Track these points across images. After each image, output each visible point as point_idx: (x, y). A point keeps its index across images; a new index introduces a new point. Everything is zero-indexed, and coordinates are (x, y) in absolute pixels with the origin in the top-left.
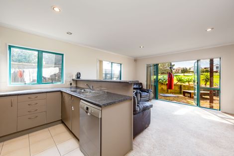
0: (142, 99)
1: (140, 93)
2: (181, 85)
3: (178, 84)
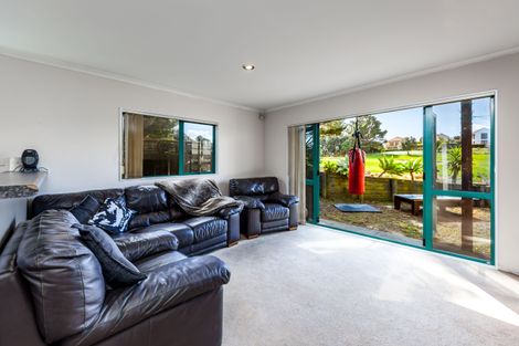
0: (265, 225)
1: (260, 208)
2: (391, 181)
3: (384, 176)
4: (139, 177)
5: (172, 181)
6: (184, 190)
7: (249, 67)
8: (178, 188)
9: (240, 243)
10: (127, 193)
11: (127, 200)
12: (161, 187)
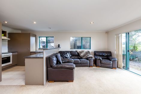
0: (102, 65)
4: (73, 49)
5: (79, 50)
6: (81, 52)
7: (92, 23)
8: (80, 52)
9: (93, 67)
10: (71, 52)
11: (71, 53)
12: (76, 51)
